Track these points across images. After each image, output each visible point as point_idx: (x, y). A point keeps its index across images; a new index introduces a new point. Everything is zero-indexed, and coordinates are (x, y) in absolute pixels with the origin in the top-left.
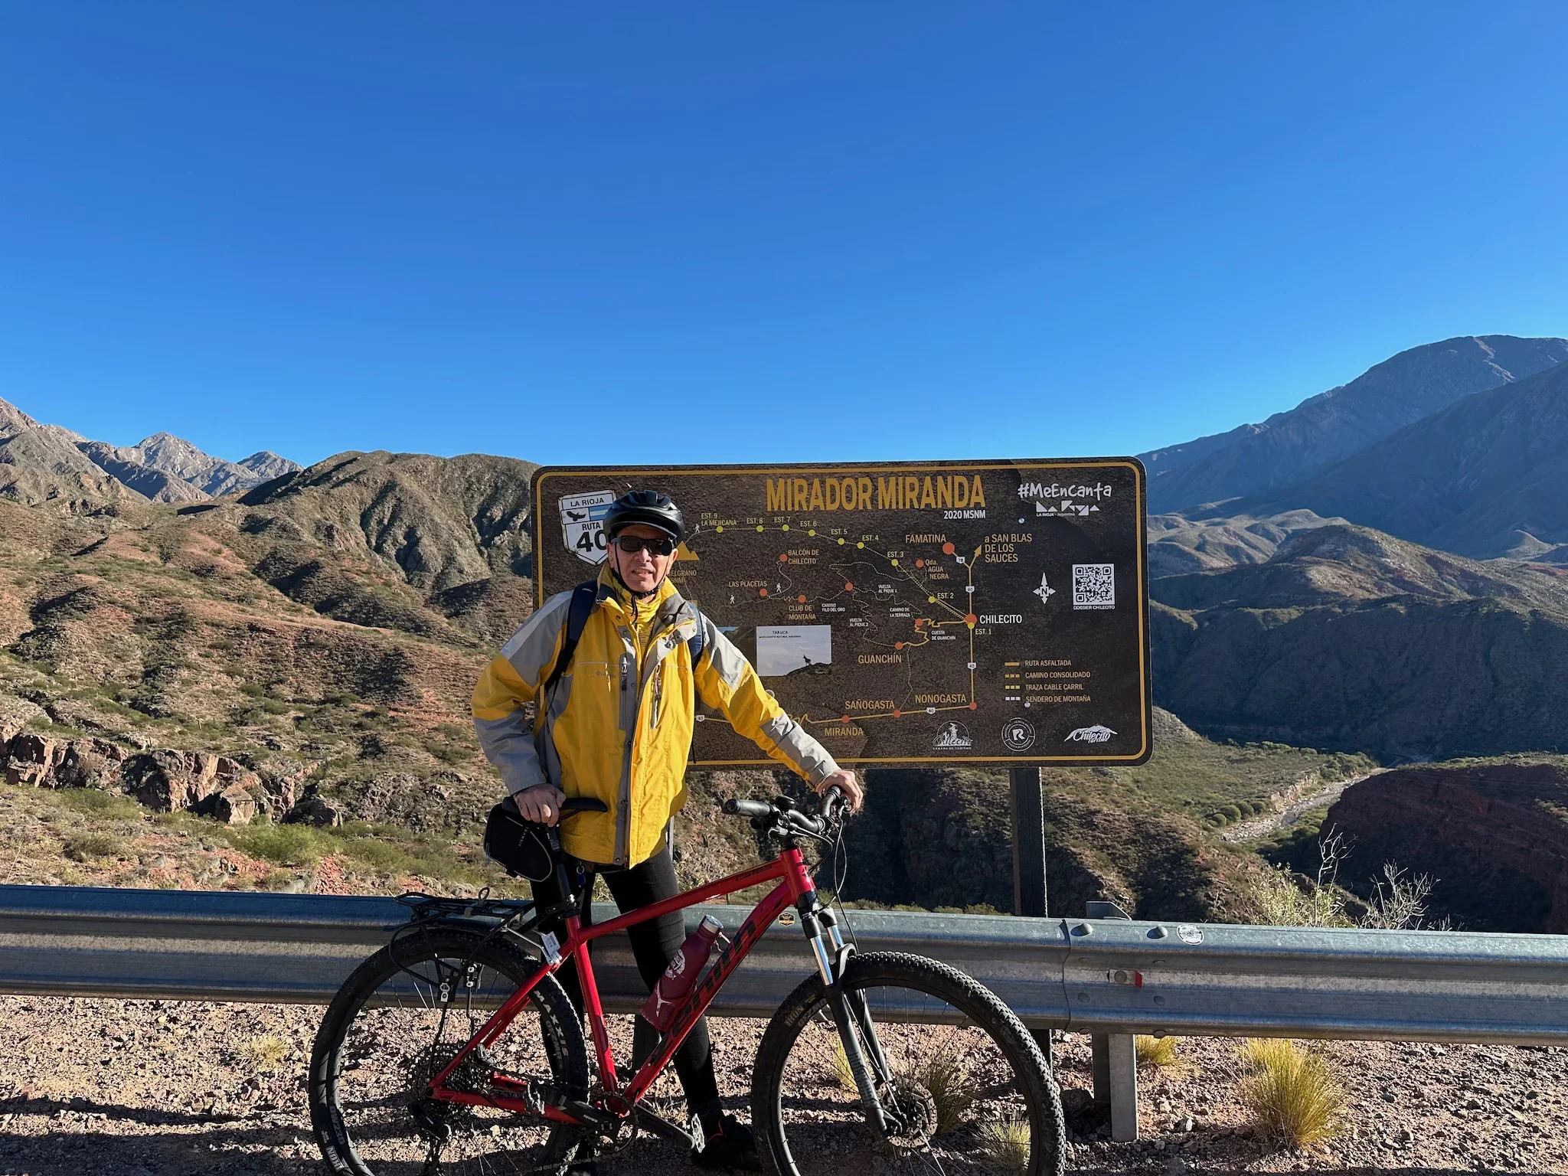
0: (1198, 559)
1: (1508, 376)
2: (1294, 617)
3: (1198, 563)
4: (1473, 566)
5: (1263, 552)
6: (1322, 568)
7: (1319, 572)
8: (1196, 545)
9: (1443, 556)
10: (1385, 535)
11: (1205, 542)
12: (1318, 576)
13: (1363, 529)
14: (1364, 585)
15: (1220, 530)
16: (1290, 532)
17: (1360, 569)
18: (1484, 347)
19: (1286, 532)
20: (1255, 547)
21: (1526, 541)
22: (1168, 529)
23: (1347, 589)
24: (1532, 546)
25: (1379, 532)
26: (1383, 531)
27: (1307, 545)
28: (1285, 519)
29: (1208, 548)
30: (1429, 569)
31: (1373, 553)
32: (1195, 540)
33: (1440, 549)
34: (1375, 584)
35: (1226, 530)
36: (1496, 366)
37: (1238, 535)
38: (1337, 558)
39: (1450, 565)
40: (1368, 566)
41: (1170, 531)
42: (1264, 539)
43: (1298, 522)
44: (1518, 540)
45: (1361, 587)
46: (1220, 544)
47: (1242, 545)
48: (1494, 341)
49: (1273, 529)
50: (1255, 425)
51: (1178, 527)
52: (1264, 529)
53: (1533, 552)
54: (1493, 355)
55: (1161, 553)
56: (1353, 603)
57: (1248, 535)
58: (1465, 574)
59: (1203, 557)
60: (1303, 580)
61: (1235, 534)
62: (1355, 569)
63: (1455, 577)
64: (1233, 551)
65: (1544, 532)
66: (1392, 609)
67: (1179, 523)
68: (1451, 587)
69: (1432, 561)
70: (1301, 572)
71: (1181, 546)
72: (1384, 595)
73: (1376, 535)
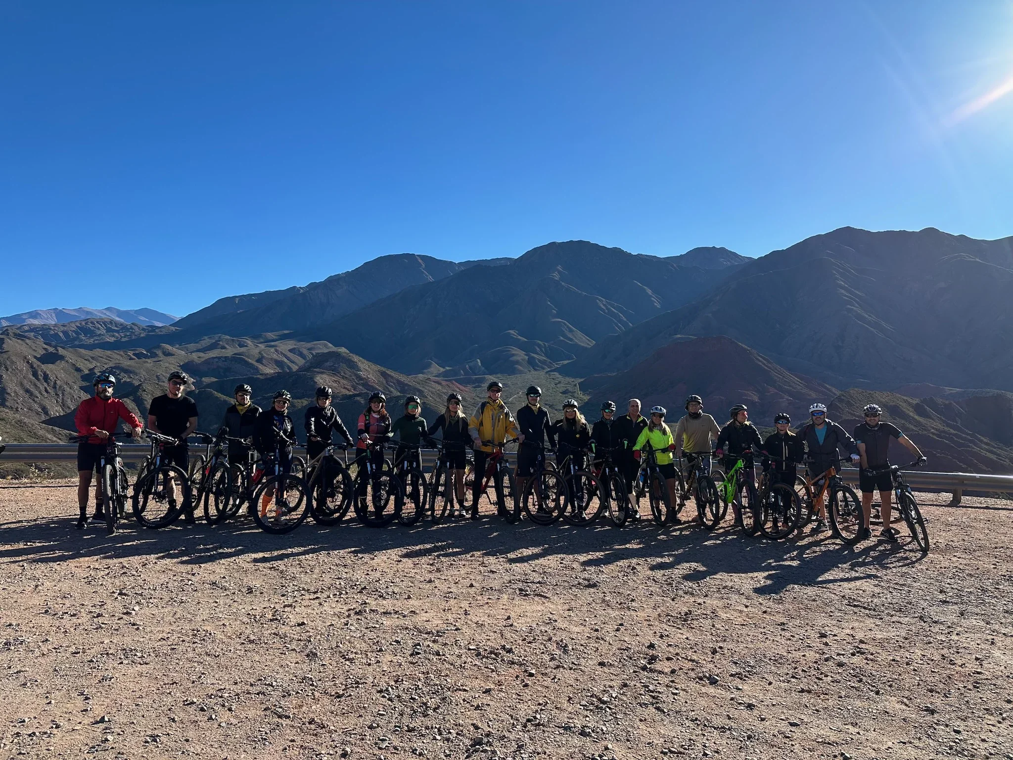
0: (257, 367)
1: (431, 279)
2: (304, 405)
3: (257, 370)
4: (403, 378)
5: (296, 364)
6: (324, 376)
7: (321, 378)
8: (257, 358)
9: (389, 372)
10: (361, 358)
11: (263, 357)
12: (321, 381)
13: (350, 355)
14: (346, 386)
15: (273, 350)
16: (315, 354)
17: (346, 377)
18: (420, 261)
19: (312, 354)
20: (293, 362)
21: (432, 366)
22: (241, 347)
23: (336, 388)
24: (436, 369)
25: (357, 357)
26: (360, 356)
27: (320, 362)
28: (313, 346)
29: (264, 361)
30: (382, 379)
31: (354, 368)
32: (256, 356)
33: (388, 368)
34: (353, 386)
35: (276, 351)
36: (425, 272)
37: (284, 354)
38: (334, 371)
39: (392, 377)
40: (351, 376)
41: (242, 349)
42: (299, 358)
43: (320, 348)
44: (428, 366)
45: (345, 388)
46: (272, 359)
47: (286, 360)
48: (424, 258)
49: (305, 352)
50: (300, 287)
51: (246, 346)
52: (299, 351)
53: (435, 372)
54: (424, 265)
55: (233, 362)
56: (338, 397)
57: (290, 355)
58: (399, 382)
59: (260, 366)
60: (312, 383)
61: (282, 353)
62: (343, 378)
63: (394, 384)
64: (279, 363)
65: (440, 362)
66: (357, 400)
67: (248, 344)
68: (392, 389)
69: (384, 374)
70: (311, 378)
71: (247, 359)
72: (356, 392)
73: (356, 358)
